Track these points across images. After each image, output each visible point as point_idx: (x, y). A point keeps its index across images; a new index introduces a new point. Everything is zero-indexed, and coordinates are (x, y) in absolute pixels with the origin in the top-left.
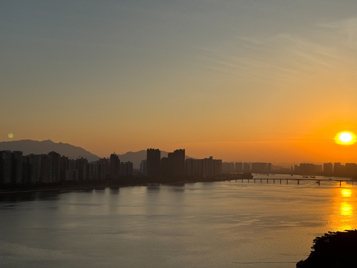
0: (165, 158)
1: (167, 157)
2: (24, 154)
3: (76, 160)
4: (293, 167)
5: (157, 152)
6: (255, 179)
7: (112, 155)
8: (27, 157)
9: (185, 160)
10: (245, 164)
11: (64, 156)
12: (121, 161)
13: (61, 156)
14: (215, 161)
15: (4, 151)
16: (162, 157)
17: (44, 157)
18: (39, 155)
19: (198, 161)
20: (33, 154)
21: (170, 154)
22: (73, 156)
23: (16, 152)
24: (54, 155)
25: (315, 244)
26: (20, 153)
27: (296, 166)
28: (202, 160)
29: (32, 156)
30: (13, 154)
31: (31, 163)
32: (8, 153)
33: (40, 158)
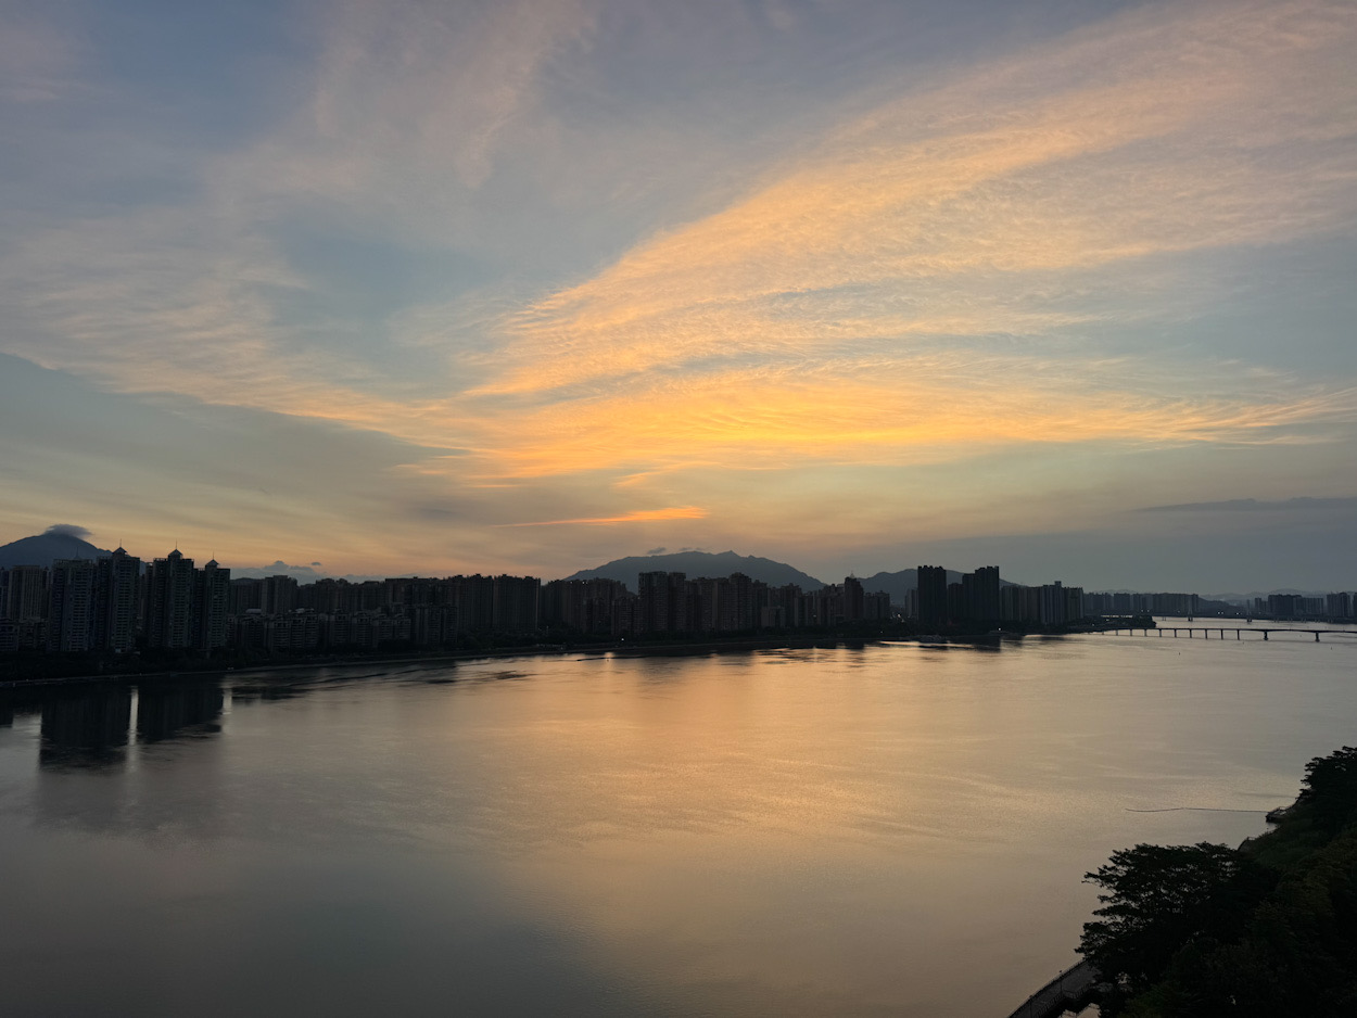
0: (957, 585)
1: (961, 582)
2: (689, 578)
4: (1253, 603)
5: (940, 572)
6: (1160, 630)
7: (847, 579)
8: (694, 584)
9: (1000, 587)
10: (1137, 596)
12: (866, 591)
13: (753, 581)
14: (1066, 590)
15: (656, 573)
16: (948, 583)
17: (723, 582)
18: (714, 579)
19: (1029, 590)
20: (704, 578)
21: (966, 576)
22: (775, 583)
23: (675, 574)
24: (741, 580)
25: (1310, 773)
26: (681, 576)
27: (1258, 601)
28: (1038, 589)
29: (705, 582)
30: (669, 577)
31: (700, 593)
32: (661, 575)
33: (716, 584)
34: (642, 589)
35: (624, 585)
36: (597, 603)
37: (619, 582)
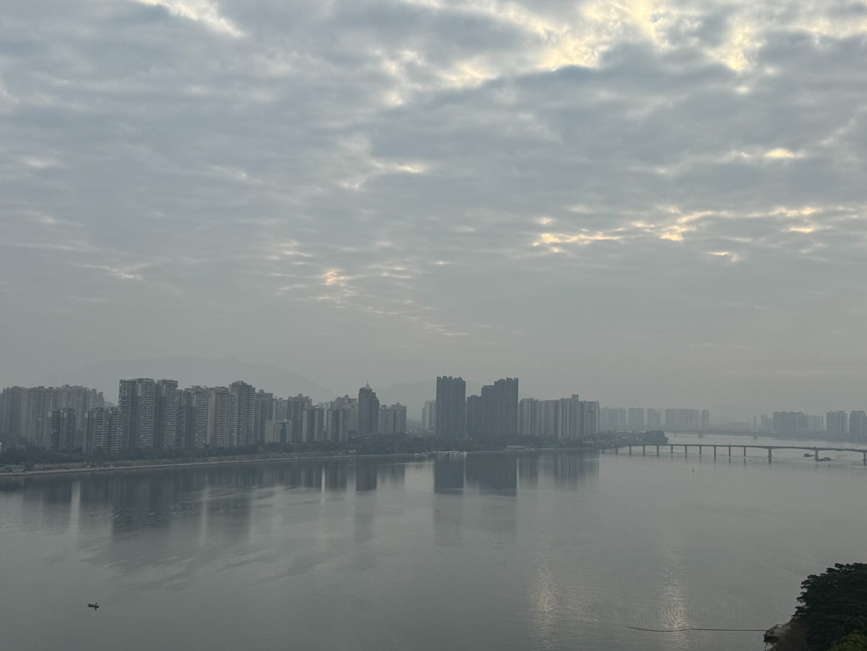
0: (475, 397)
1: (479, 395)
2: (181, 387)
3: (289, 401)
4: (759, 420)
5: (460, 384)
6: (672, 446)
7: (362, 391)
8: (187, 394)
9: (519, 402)
10: (651, 411)
11: (262, 391)
12: (381, 403)
14: (582, 404)
15: (140, 380)
16: (468, 394)
17: (221, 393)
18: (211, 389)
19: (547, 403)
20: (199, 387)
21: (485, 389)
22: (283, 392)
23: (164, 382)
24: (243, 390)
26: (172, 385)
27: (764, 417)
28: (556, 403)
29: (198, 391)
30: (157, 386)
31: (194, 404)
32: (147, 383)
33: (213, 395)
34: (123, 399)
35: (101, 394)
36: (65, 415)
37: (94, 391)
